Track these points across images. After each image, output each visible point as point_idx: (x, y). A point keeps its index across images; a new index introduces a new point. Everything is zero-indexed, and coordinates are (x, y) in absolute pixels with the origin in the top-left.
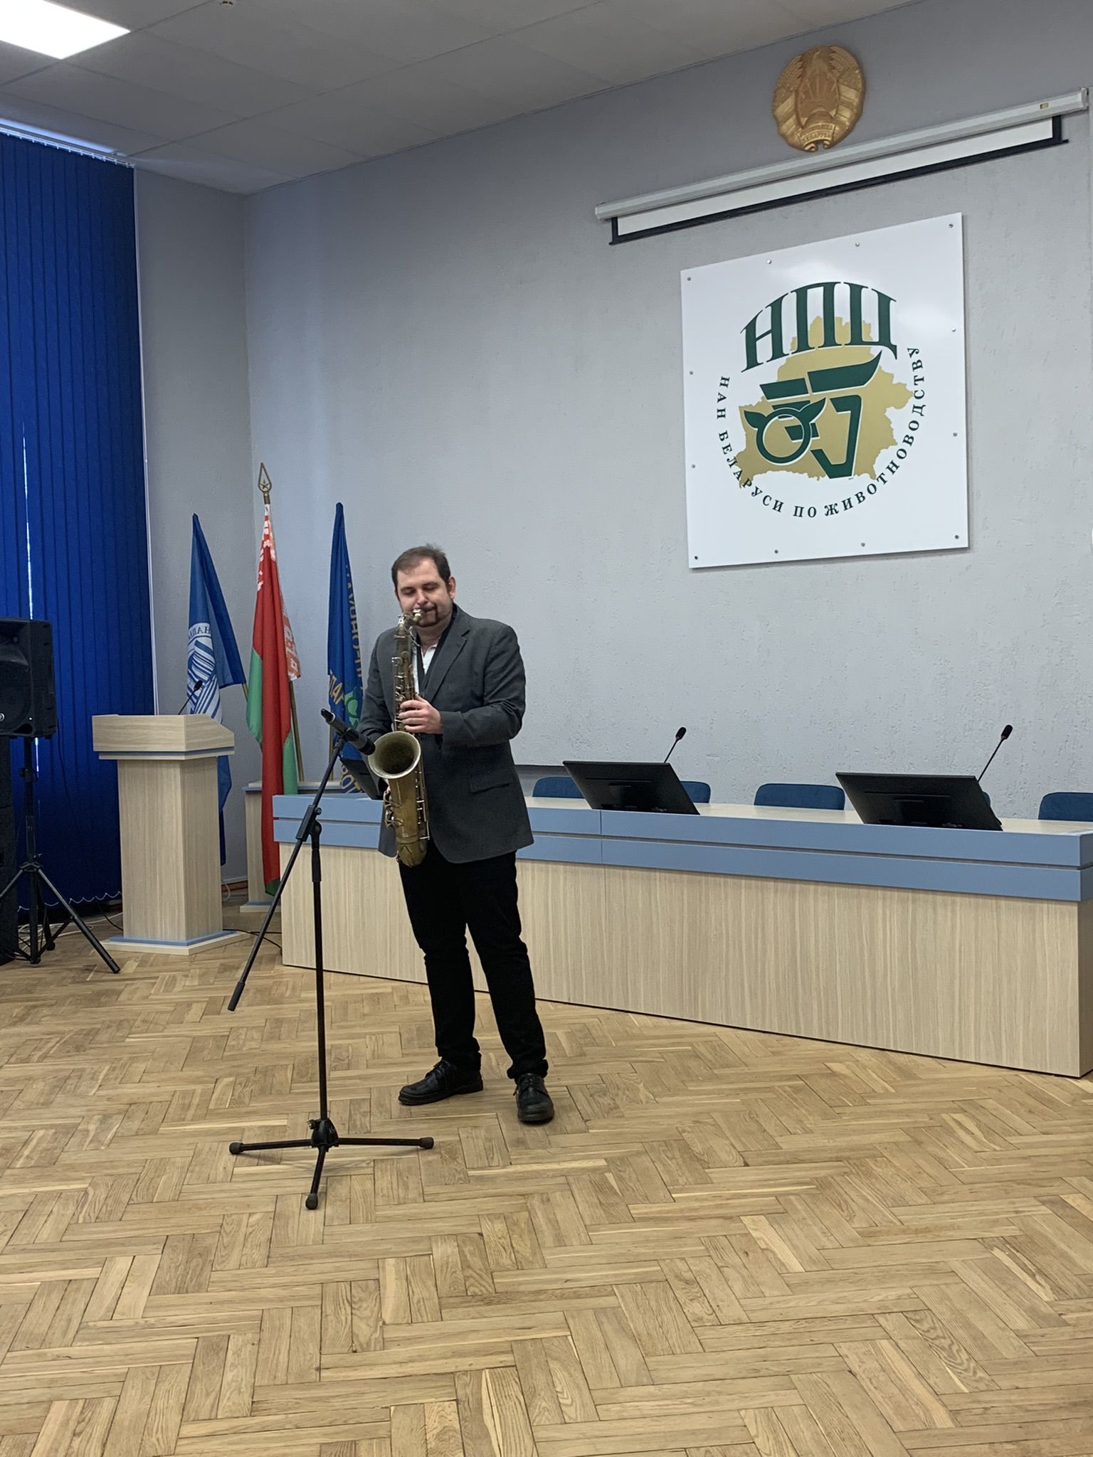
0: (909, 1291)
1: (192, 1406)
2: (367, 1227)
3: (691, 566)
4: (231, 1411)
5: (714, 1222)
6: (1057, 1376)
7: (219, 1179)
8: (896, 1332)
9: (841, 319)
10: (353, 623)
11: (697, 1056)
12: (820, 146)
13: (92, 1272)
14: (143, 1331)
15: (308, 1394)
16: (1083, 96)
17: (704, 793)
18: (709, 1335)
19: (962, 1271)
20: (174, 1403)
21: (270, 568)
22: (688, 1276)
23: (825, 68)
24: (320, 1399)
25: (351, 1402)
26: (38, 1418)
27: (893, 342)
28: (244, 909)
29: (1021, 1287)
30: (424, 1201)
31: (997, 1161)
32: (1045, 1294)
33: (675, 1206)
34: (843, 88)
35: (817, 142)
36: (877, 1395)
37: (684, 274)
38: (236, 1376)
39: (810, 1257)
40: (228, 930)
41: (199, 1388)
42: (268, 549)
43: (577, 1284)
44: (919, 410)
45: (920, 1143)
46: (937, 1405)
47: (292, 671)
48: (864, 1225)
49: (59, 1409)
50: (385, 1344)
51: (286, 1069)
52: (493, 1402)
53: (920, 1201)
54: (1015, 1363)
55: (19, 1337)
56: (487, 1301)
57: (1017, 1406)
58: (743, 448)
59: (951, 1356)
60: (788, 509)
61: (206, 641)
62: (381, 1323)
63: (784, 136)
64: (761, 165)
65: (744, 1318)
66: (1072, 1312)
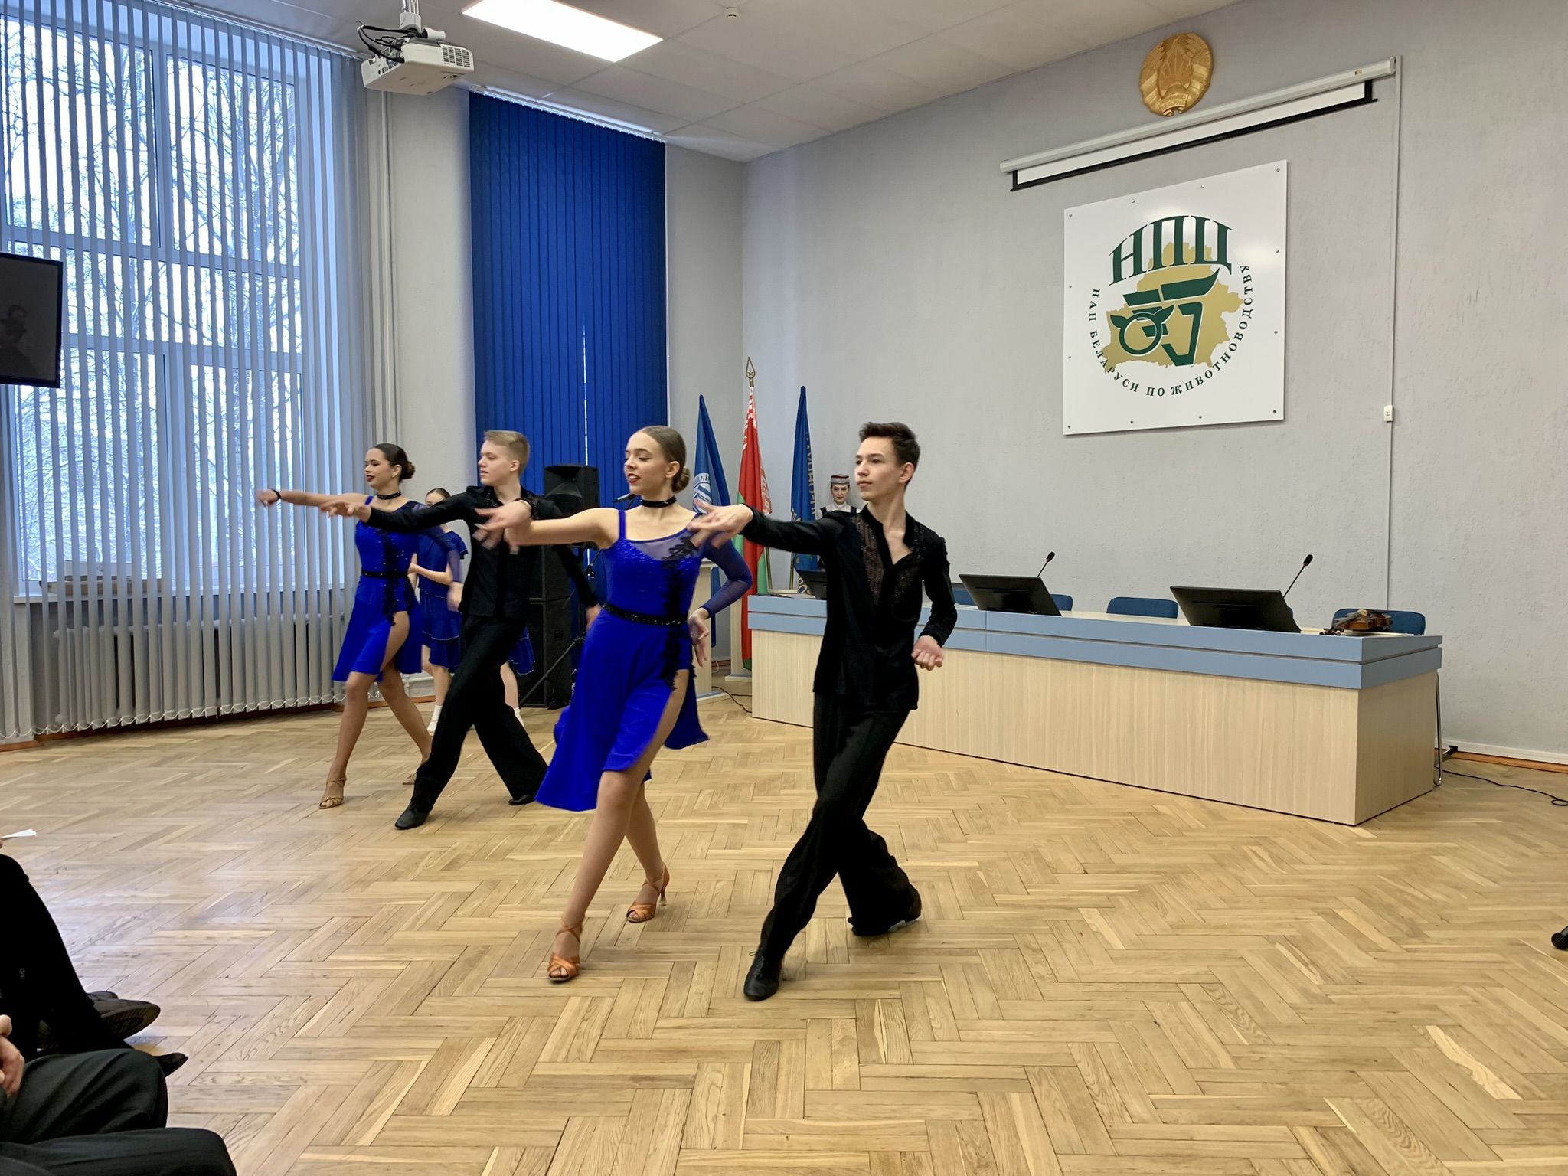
0: (1207, 969)
1: (665, 1008)
3: (1065, 433)
4: (693, 1013)
5: (1058, 911)
6: (1322, 1039)
8: (1194, 997)
9: (1188, 244)
10: (810, 474)
11: (1053, 795)
12: (1176, 112)
16: (1391, 62)
17: (1067, 602)
18: (1049, 989)
19: (1250, 959)
20: (654, 1005)
21: (752, 434)
22: (1035, 946)
23: (1182, 51)
25: (779, 1014)
26: (559, 1008)
27: (1229, 262)
28: (728, 679)
29: (1296, 972)
31: (1284, 881)
32: (1314, 979)
33: (1029, 898)
34: (1196, 66)
35: (1173, 109)
36: (1175, 1041)
37: (1067, 212)
38: (699, 989)
39: (1131, 940)
40: (716, 691)
41: (671, 996)
42: (751, 420)
43: (951, 946)
44: (1248, 314)
45: (1222, 865)
46: (1223, 1051)
47: (766, 508)
48: (1174, 920)
49: (574, 1003)
50: (806, 975)
52: (883, 1022)
53: (1219, 906)
54: (1289, 1027)
57: (1287, 1058)
58: (1108, 342)
59: (1237, 1018)
60: (1142, 390)
61: (706, 487)
62: (805, 962)
63: (1147, 105)
64: (1129, 128)
65: (1077, 980)
66: (1337, 994)
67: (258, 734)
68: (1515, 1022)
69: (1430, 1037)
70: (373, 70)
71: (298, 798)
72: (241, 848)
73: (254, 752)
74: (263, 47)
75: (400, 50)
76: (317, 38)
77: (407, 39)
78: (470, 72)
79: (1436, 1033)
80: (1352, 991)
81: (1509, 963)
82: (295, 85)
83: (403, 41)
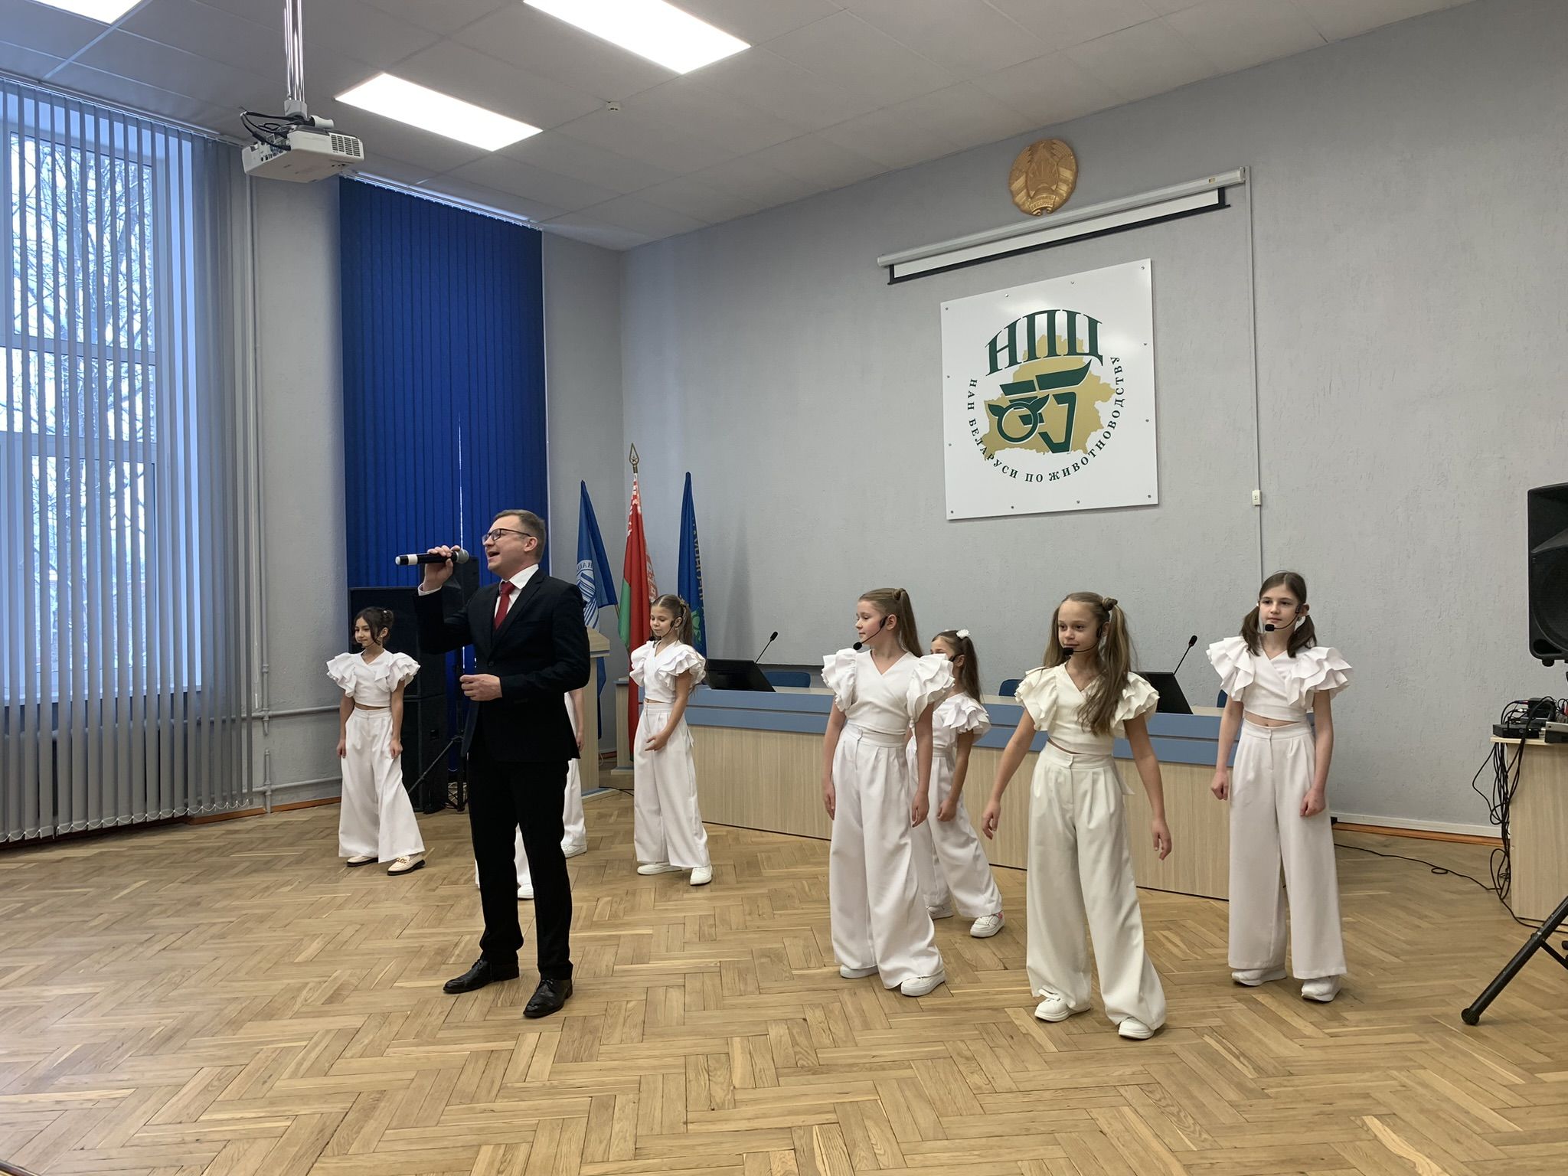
0: (1141, 1068)
1: (588, 1152)
2: (718, 1013)
3: (948, 518)
4: (619, 1156)
5: (985, 1012)
6: (1266, 1138)
7: (603, 973)
8: (1134, 1100)
9: (1061, 336)
10: (697, 560)
12: (1044, 211)
13: (510, 1044)
14: (550, 1091)
15: (677, 1142)
16: (1241, 172)
18: (988, 1100)
19: (1181, 1053)
20: (576, 1147)
21: (637, 520)
22: (968, 1054)
23: (1048, 155)
24: (686, 1147)
25: (712, 1150)
26: (471, 1158)
27: (1100, 353)
29: (1229, 1066)
30: (760, 993)
31: (1200, 967)
32: (1249, 1073)
33: (953, 1000)
34: (1062, 170)
35: (1042, 209)
36: (1125, 1152)
37: (943, 305)
38: (622, 1127)
39: (1062, 1041)
40: (602, 787)
41: (593, 1137)
42: (636, 505)
43: (882, 1059)
44: (1120, 403)
46: (1174, 1160)
47: (652, 595)
49: (486, 1152)
50: (735, 1103)
51: (650, 891)
52: (823, 1152)
54: (1231, 1127)
55: (454, 1094)
56: (814, 1071)
57: (1237, 1162)
58: (987, 431)
59: (1180, 1120)
60: (1022, 476)
61: (589, 573)
62: (732, 1088)
63: (1018, 205)
64: (1000, 225)
65: (1014, 1088)
66: (1272, 1087)
67: (101, 854)
68: (1444, 1105)
69: (1369, 1129)
70: (254, 157)
71: (153, 928)
72: (90, 990)
73: (98, 876)
74: (119, 127)
75: (286, 137)
76: (176, 119)
77: (294, 127)
78: (361, 161)
79: (1373, 1123)
80: (1286, 1083)
81: (1427, 1042)
82: (153, 167)
83: (290, 128)
